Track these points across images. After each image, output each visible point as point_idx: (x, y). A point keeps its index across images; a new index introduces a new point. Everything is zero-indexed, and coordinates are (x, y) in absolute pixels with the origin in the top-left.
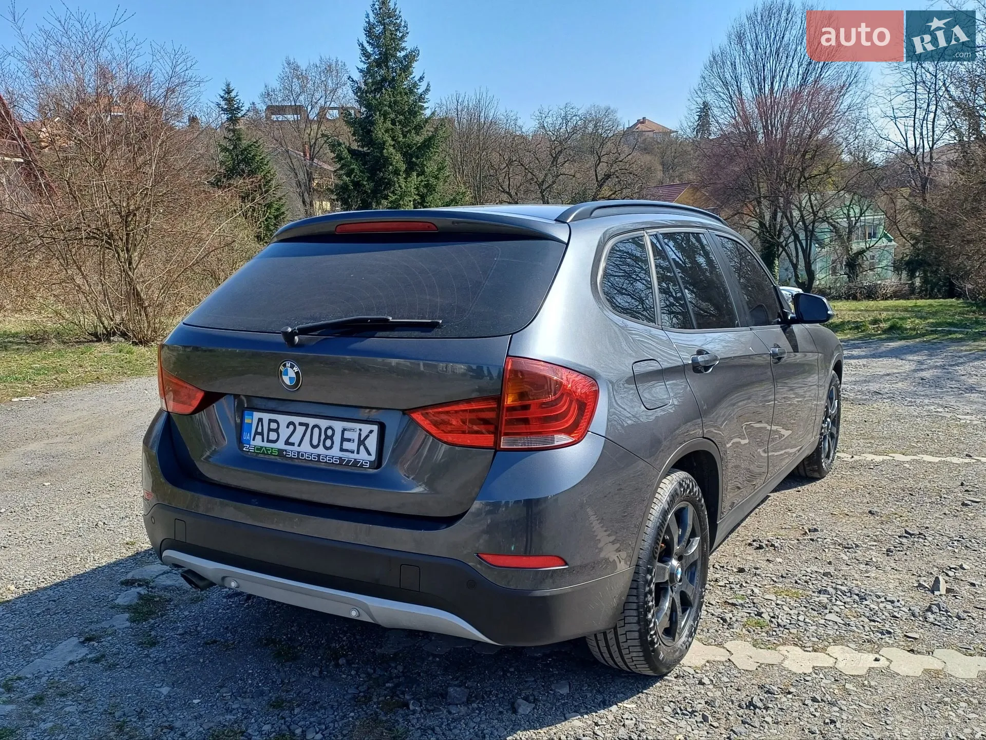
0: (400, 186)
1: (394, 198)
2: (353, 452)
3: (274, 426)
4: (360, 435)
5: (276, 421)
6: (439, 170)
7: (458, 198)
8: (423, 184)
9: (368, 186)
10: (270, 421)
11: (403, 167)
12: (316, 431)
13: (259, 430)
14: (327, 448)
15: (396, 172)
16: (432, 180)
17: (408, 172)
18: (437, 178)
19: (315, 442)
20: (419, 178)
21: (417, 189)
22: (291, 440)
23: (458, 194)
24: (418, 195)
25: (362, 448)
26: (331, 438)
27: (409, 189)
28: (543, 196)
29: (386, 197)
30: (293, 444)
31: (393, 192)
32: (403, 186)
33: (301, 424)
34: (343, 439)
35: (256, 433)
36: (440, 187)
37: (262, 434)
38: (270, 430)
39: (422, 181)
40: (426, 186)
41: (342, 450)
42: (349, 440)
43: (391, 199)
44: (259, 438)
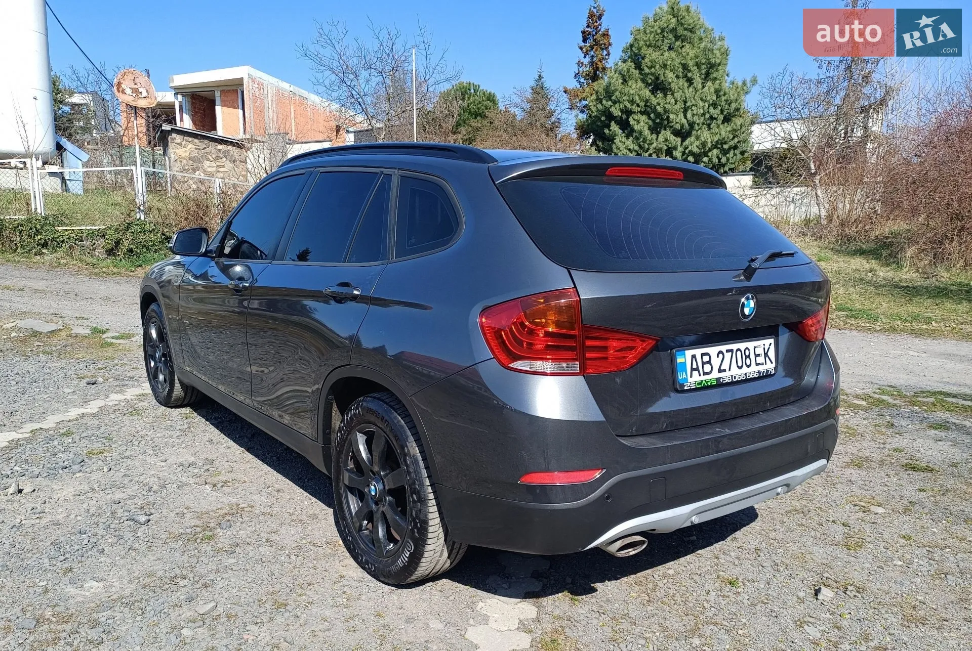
2: (763, 364)
3: (706, 359)
4: (764, 349)
5: (707, 354)
10: (703, 355)
12: (739, 353)
13: (694, 366)
14: (748, 366)
19: (740, 365)
22: (722, 368)
25: (767, 358)
26: (748, 357)
30: (725, 371)
33: (728, 351)
34: (757, 356)
35: (692, 370)
37: (697, 369)
38: (703, 363)
41: (757, 365)
42: (759, 355)
44: (695, 373)
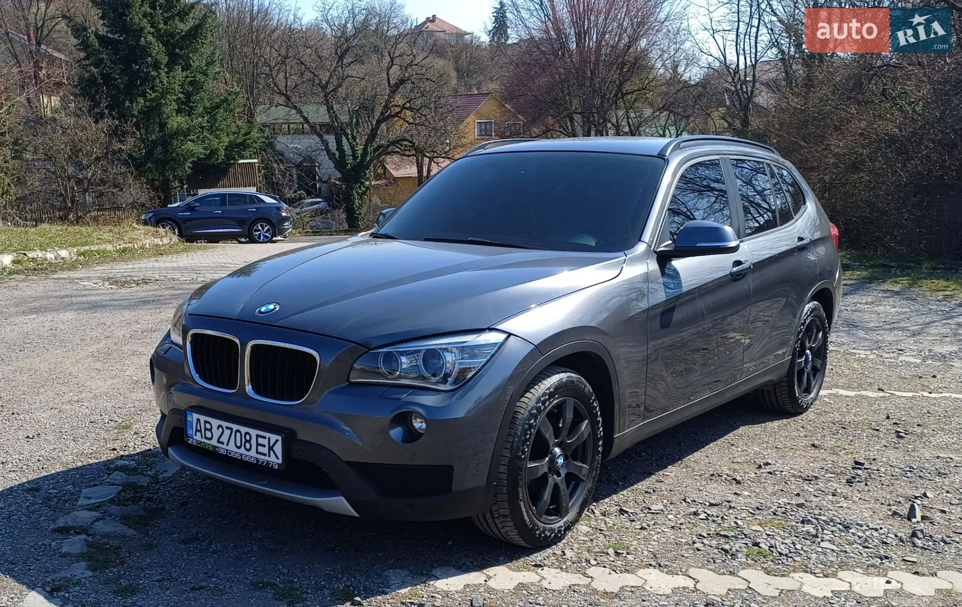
0: (161, 82)
1: (153, 95)
6: (208, 64)
7: (230, 98)
8: (188, 79)
9: (120, 81)
11: (165, 60)
15: (156, 65)
16: (199, 76)
17: (170, 66)
18: (205, 74)
20: (184, 73)
21: (182, 86)
23: (229, 94)
24: (182, 93)
27: (172, 86)
28: (327, 100)
29: (144, 95)
31: (152, 89)
32: (165, 82)
36: (210, 85)
39: (187, 77)
40: (192, 83)
43: (149, 97)
